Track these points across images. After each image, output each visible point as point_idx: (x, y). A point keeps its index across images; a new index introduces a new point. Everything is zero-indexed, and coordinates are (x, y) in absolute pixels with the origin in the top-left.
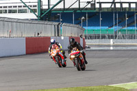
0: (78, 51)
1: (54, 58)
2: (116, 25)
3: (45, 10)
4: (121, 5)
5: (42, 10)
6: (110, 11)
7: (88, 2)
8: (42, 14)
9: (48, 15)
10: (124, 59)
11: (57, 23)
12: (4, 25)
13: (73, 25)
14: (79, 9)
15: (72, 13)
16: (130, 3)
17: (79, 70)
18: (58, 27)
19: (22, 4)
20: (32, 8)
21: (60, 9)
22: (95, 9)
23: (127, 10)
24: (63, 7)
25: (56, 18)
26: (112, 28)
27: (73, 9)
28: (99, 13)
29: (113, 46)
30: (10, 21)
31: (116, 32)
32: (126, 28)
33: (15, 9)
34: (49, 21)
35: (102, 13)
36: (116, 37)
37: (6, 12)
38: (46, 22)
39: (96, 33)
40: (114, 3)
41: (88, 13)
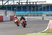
0: (24, 20)
2: (28, 11)
4: (30, 3)
6: (25, 5)
7: (17, 2)
9: (2, 8)
10: (31, 24)
11: (5, 11)
13: (12, 11)
14: (14, 5)
16: (33, 2)
17: (24, 27)
18: (6, 12)
21: (7, 5)
22: (20, 5)
23: (32, 5)
24: (8, 4)
25: (5, 8)
26: (26, 12)
27: (12, 5)
28: (21, 6)
29: (27, 19)
31: (28, 14)
32: (32, 12)
35: (22, 6)
36: (28, 15)
38: (1, 10)
39: (20, 14)
40: (27, 2)
41: (17, 6)
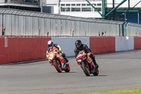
1: (52, 62)
3: (110, 9)
5: (106, 9)
8: (106, 13)
9: (113, 15)
11: (122, 23)
12: (66, 23)
15: (137, 13)
19: (86, 3)
20: (97, 7)
21: (125, 9)
25: (121, 17)
27: (138, 9)
30: (74, 19)
33: (78, 7)
34: (114, 20)
37: (69, 10)
38: (111, 22)
